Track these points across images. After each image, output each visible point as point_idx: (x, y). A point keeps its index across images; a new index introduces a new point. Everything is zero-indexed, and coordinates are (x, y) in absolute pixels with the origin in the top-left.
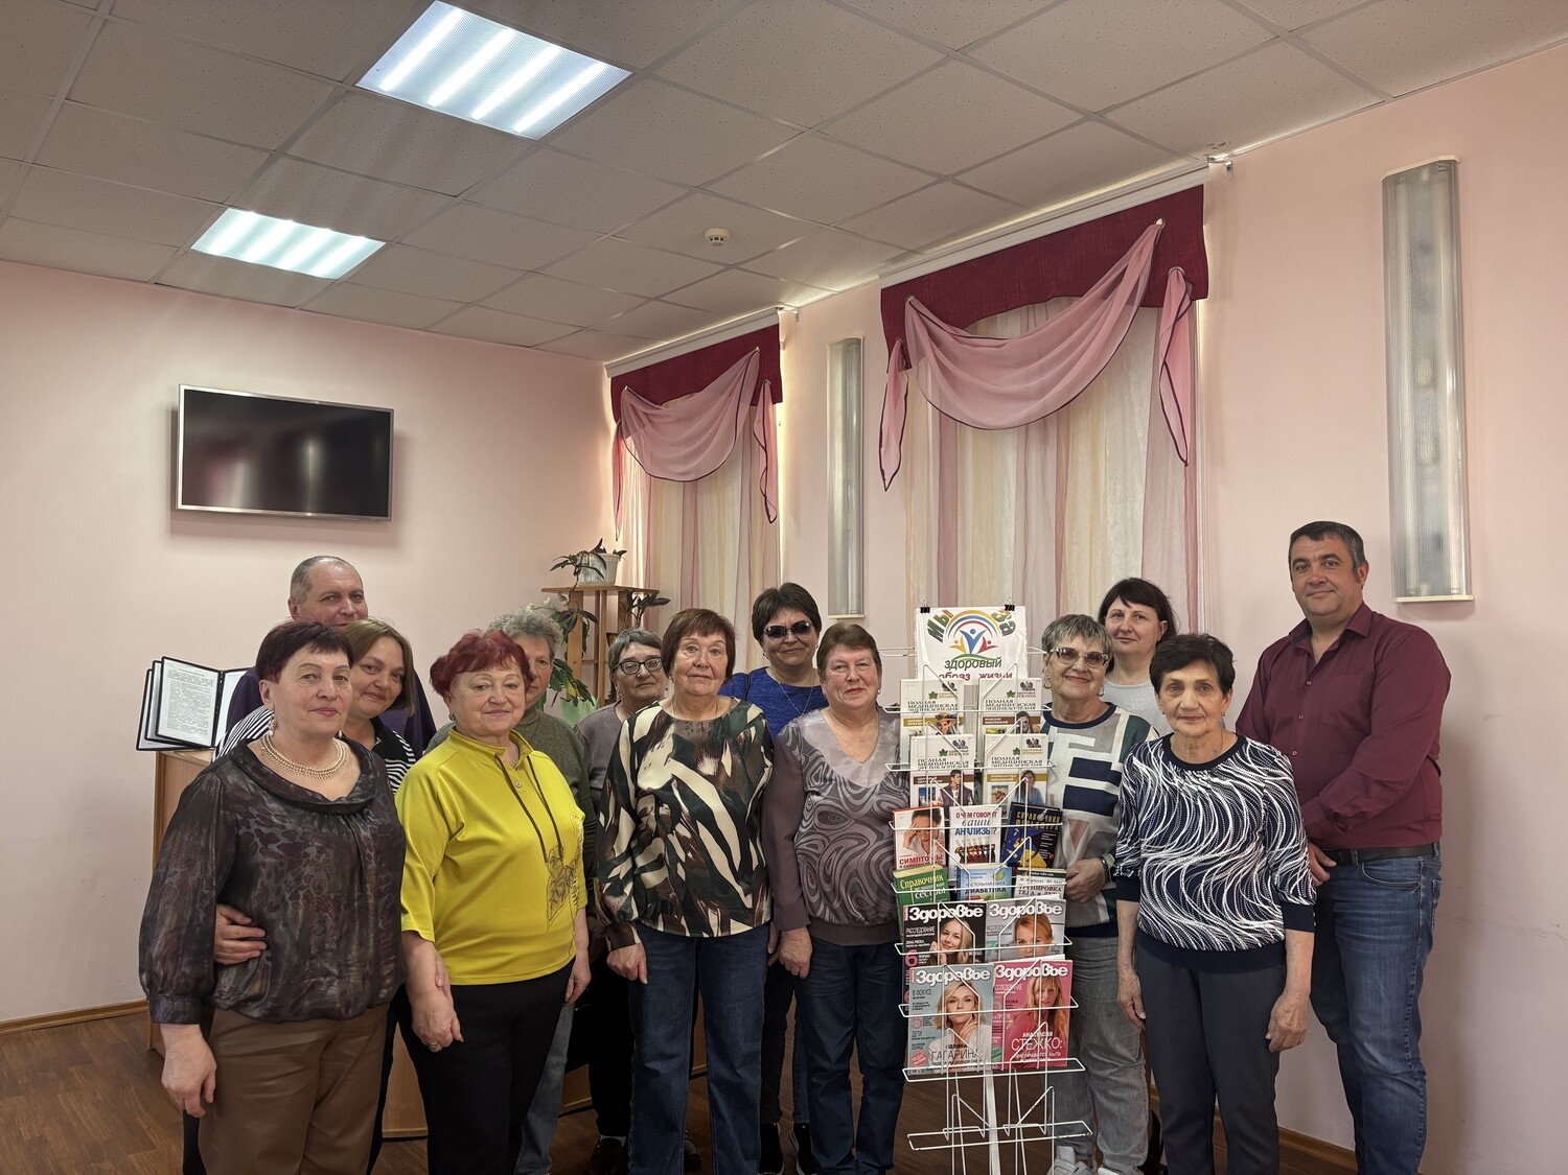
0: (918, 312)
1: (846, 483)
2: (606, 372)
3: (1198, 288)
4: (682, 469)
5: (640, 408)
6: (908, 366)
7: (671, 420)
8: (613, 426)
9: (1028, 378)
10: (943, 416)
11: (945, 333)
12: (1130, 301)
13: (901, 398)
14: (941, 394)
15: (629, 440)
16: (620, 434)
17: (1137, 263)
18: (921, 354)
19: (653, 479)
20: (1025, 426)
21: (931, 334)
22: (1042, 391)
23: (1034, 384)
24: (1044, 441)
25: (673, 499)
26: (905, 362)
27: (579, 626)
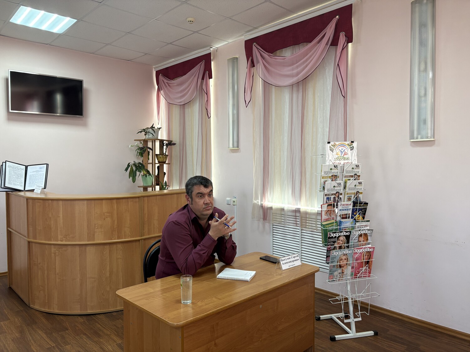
0: (257, 48)
1: (233, 105)
2: (154, 69)
3: (350, 39)
4: (179, 101)
5: (165, 81)
6: (254, 66)
7: (175, 84)
8: (156, 87)
9: (293, 70)
10: (265, 83)
11: (266, 55)
12: (327, 44)
13: (251, 77)
14: (265, 76)
15: (162, 92)
16: (159, 90)
17: (330, 31)
18: (258, 62)
19: (170, 105)
20: (292, 85)
21: (261, 55)
22: (298, 74)
23: (295, 71)
24: (298, 91)
25: (176, 111)
26: (253, 65)
27: (146, 152)
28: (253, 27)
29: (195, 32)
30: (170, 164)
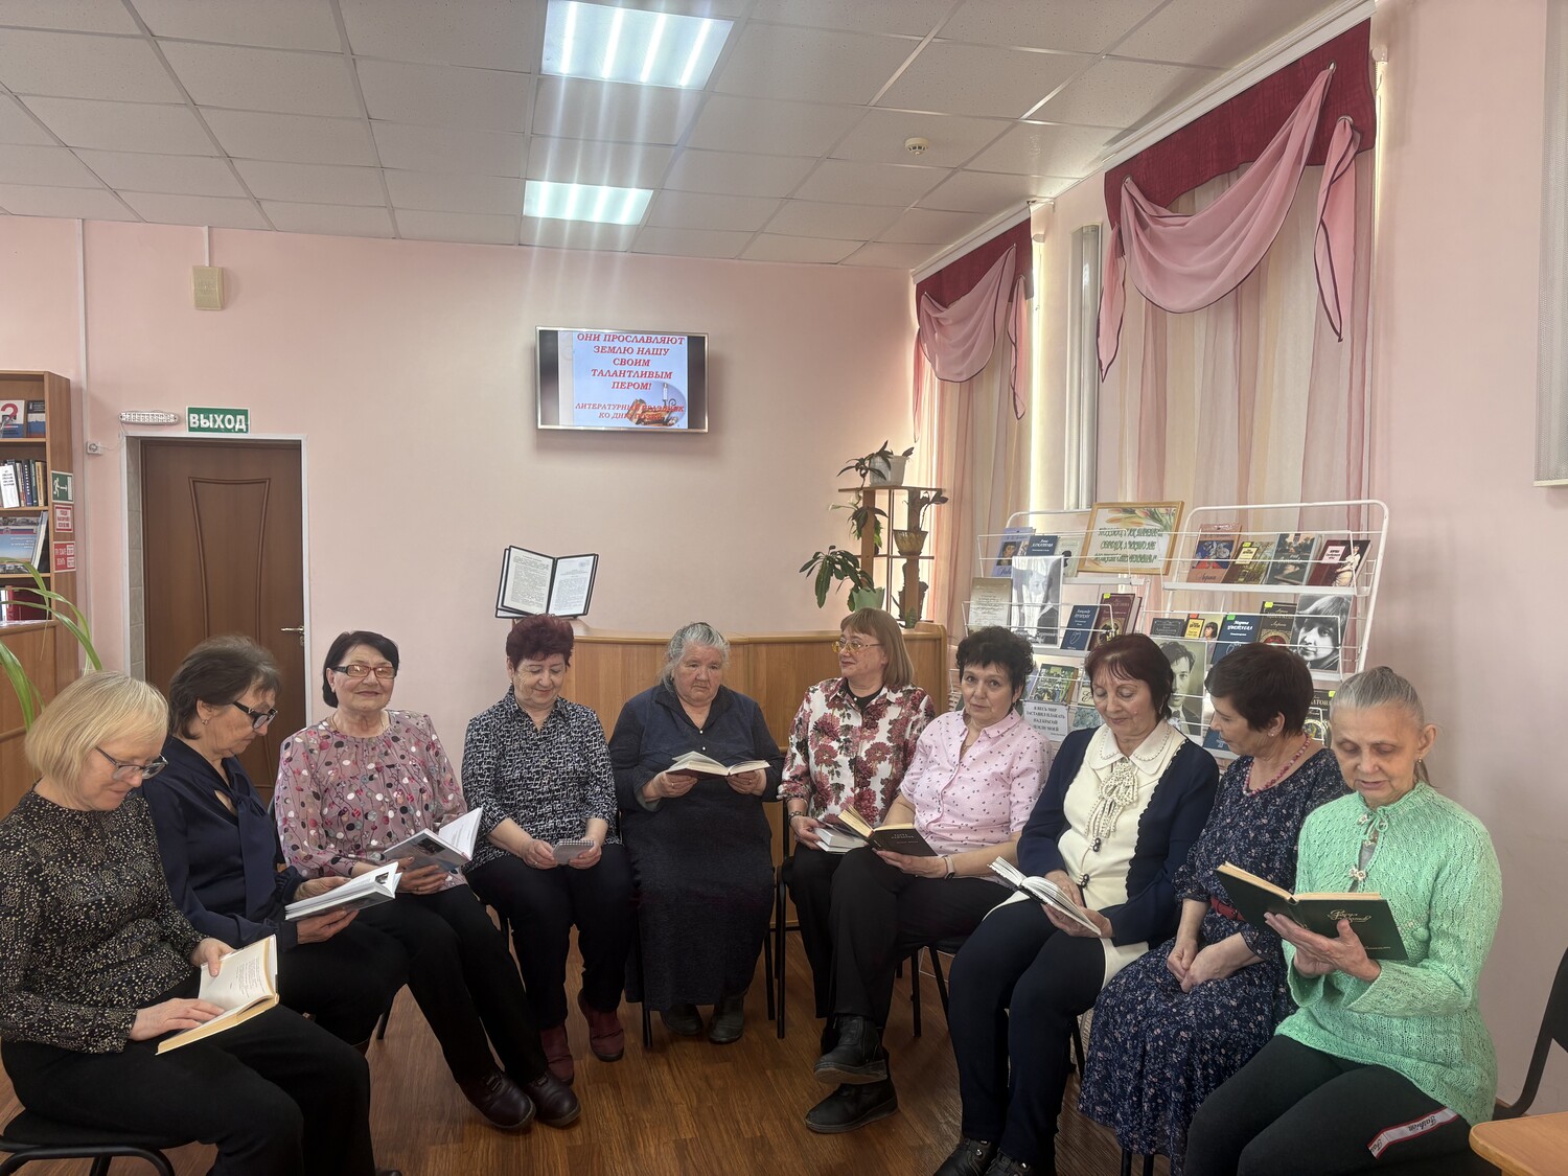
0: (1132, 197)
2: (912, 279)
3: (1366, 138)
4: (959, 369)
5: (934, 313)
6: (1122, 252)
7: (951, 322)
8: (916, 327)
10: (1148, 301)
11: (1146, 215)
12: (1297, 161)
13: (1119, 285)
15: (925, 345)
16: (920, 337)
18: (1131, 238)
19: (942, 382)
25: (955, 395)
26: (1119, 249)
27: (870, 523)
28: (1119, 129)
29: (955, 170)
30: (933, 558)
